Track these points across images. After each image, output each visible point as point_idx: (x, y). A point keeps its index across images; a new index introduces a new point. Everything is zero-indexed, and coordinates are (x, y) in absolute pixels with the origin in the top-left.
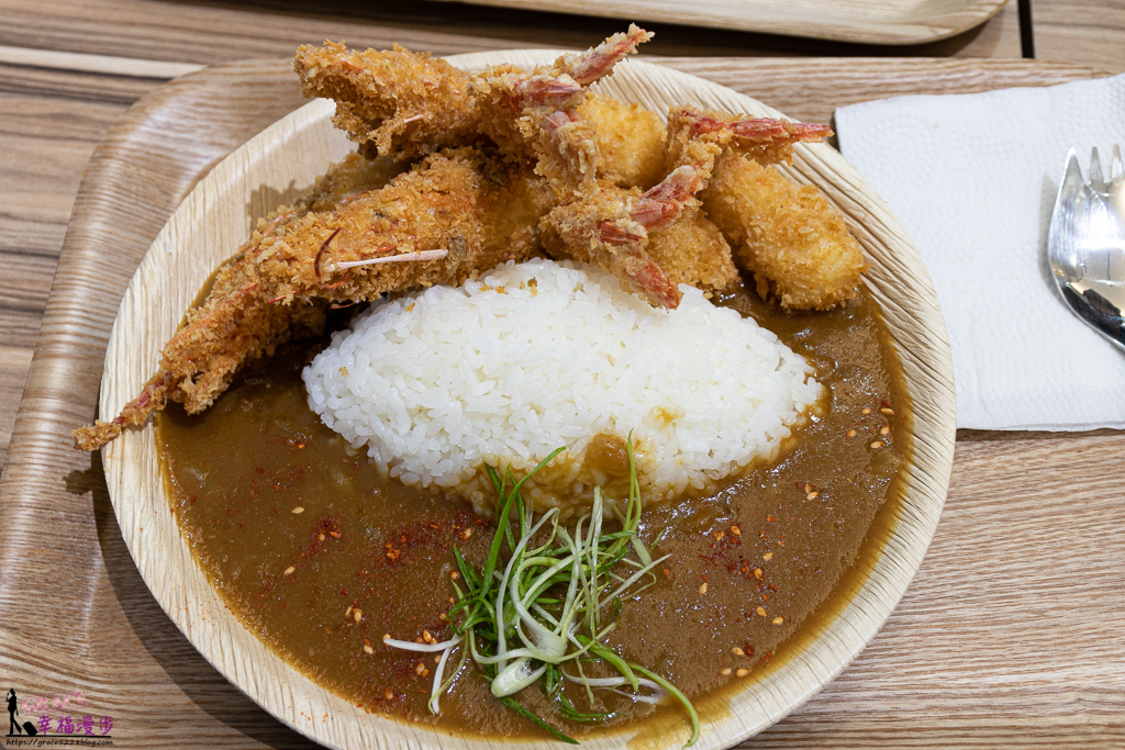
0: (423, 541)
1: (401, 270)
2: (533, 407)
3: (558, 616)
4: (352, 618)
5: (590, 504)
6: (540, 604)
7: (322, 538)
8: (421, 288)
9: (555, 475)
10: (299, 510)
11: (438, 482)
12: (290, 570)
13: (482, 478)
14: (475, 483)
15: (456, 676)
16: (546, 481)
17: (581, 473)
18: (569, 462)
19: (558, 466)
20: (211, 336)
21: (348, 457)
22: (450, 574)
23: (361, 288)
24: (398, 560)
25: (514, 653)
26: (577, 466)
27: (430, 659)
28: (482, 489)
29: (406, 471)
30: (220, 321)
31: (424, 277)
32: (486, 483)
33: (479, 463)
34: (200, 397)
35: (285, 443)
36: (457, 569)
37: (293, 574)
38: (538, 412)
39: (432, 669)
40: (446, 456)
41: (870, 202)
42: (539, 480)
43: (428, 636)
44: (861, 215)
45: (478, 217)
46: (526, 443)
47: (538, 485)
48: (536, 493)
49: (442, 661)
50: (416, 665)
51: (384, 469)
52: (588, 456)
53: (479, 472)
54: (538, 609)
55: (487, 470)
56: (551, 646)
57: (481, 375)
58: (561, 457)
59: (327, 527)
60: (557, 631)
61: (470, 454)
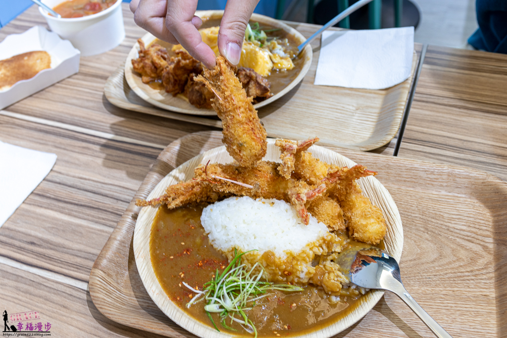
0: (210, 264)
1: (237, 187)
2: (254, 235)
3: (235, 298)
4: (180, 276)
5: (260, 272)
6: (233, 294)
7: (185, 253)
8: (242, 196)
9: (252, 258)
10: (183, 244)
11: (222, 250)
12: (172, 257)
13: (233, 252)
14: (231, 253)
15: (197, 301)
16: (249, 259)
17: (260, 260)
18: (257, 255)
19: (254, 255)
20: (183, 189)
21: (203, 235)
22: (212, 275)
23: (223, 187)
24: (201, 266)
25: (218, 300)
26: (259, 257)
27: (194, 294)
28: (232, 255)
29: (215, 244)
30: (187, 186)
31: (244, 192)
32: (234, 254)
33: (233, 246)
34: (172, 205)
35: (189, 226)
36: (215, 275)
37: (172, 259)
38: (255, 238)
39: (193, 297)
40: (226, 242)
41: (396, 220)
42: (247, 258)
43: (197, 288)
44: (392, 223)
45: (268, 182)
46: (248, 245)
47: (248, 260)
48: (246, 261)
49: (197, 296)
50: (190, 294)
51: (210, 241)
52: (263, 256)
53: (232, 250)
54: (231, 294)
55: (235, 250)
56: (229, 304)
57: (244, 222)
58: (256, 253)
59: (188, 250)
60: (233, 302)
61: (232, 243)
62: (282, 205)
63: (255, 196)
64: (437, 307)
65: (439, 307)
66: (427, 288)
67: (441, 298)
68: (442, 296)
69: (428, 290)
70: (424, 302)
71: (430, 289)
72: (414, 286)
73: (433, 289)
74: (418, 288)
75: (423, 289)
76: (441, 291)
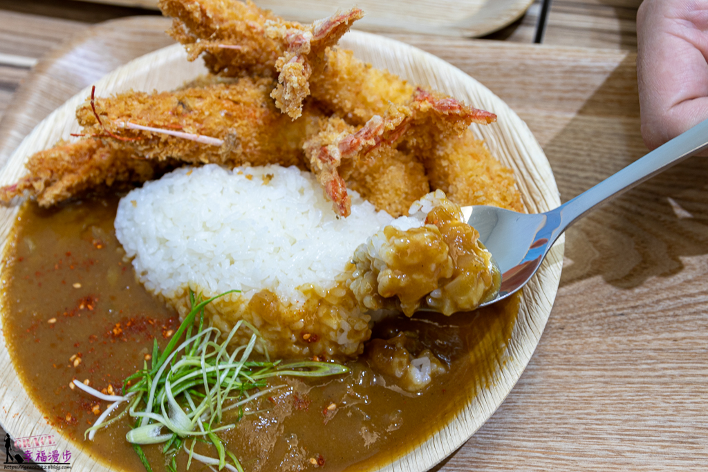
0: (141, 330)
1: (185, 144)
2: (229, 256)
3: (197, 405)
4: (72, 363)
5: (249, 338)
6: (191, 394)
7: (82, 307)
9: (228, 309)
10: (78, 286)
11: (164, 293)
12: (53, 321)
13: (187, 298)
14: (183, 300)
15: (113, 421)
16: (223, 311)
17: (246, 313)
18: (240, 301)
19: (231, 303)
20: (67, 158)
21: (123, 262)
22: (145, 355)
23: (151, 149)
24: (120, 335)
25: (155, 416)
26: (243, 307)
27: (104, 404)
28: (186, 305)
29: (148, 281)
30: (77, 151)
31: (203, 155)
32: (188, 302)
33: (186, 286)
34: (48, 199)
35: (91, 242)
36: (151, 354)
37: (53, 325)
38: (232, 263)
39: (101, 411)
40: (171, 276)
41: (547, 191)
42: (218, 309)
43: (111, 389)
44: (538, 199)
46: (218, 281)
47: (220, 314)
48: (216, 318)
49: (110, 408)
50: (94, 405)
51: (138, 276)
52: (251, 303)
53: (185, 294)
54: (188, 396)
55: (189, 293)
56: (181, 422)
57: (205, 228)
58: (235, 297)
59: (88, 301)
60: (191, 415)
61: (182, 279)
62: (291, 177)
63: (231, 163)
64: (642, 380)
65: (646, 380)
66: (619, 338)
67: (650, 358)
68: (651, 354)
69: (619, 342)
70: (612, 370)
71: (624, 340)
72: (591, 337)
73: (630, 338)
74: (598, 339)
75: (609, 340)
76: (649, 342)
